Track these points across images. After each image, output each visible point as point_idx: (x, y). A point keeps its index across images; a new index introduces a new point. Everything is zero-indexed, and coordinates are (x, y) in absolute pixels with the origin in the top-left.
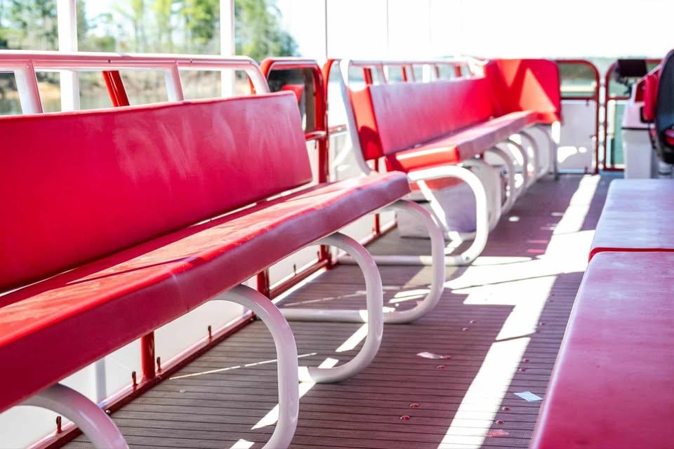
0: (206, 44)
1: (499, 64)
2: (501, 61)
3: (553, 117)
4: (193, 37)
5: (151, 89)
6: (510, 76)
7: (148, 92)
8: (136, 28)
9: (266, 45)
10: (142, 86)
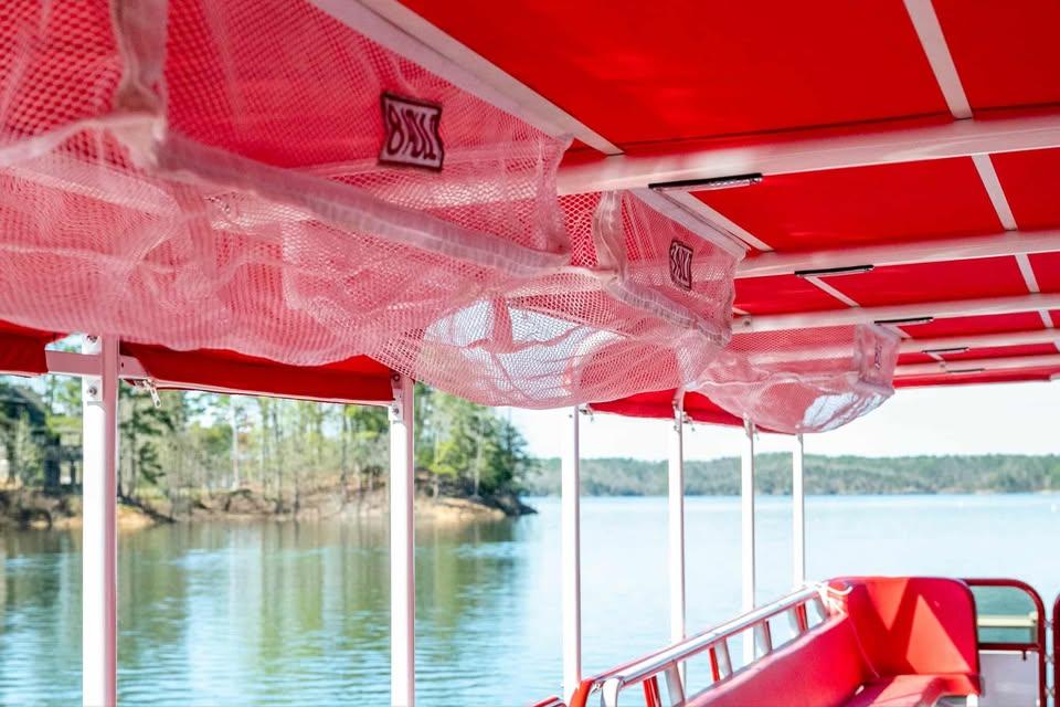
0: (376, 440)
1: (869, 588)
2: (874, 582)
3: (965, 682)
4: (356, 430)
5: (286, 512)
6: (889, 611)
7: (282, 518)
8: (266, 418)
9: (472, 441)
10: (273, 506)
